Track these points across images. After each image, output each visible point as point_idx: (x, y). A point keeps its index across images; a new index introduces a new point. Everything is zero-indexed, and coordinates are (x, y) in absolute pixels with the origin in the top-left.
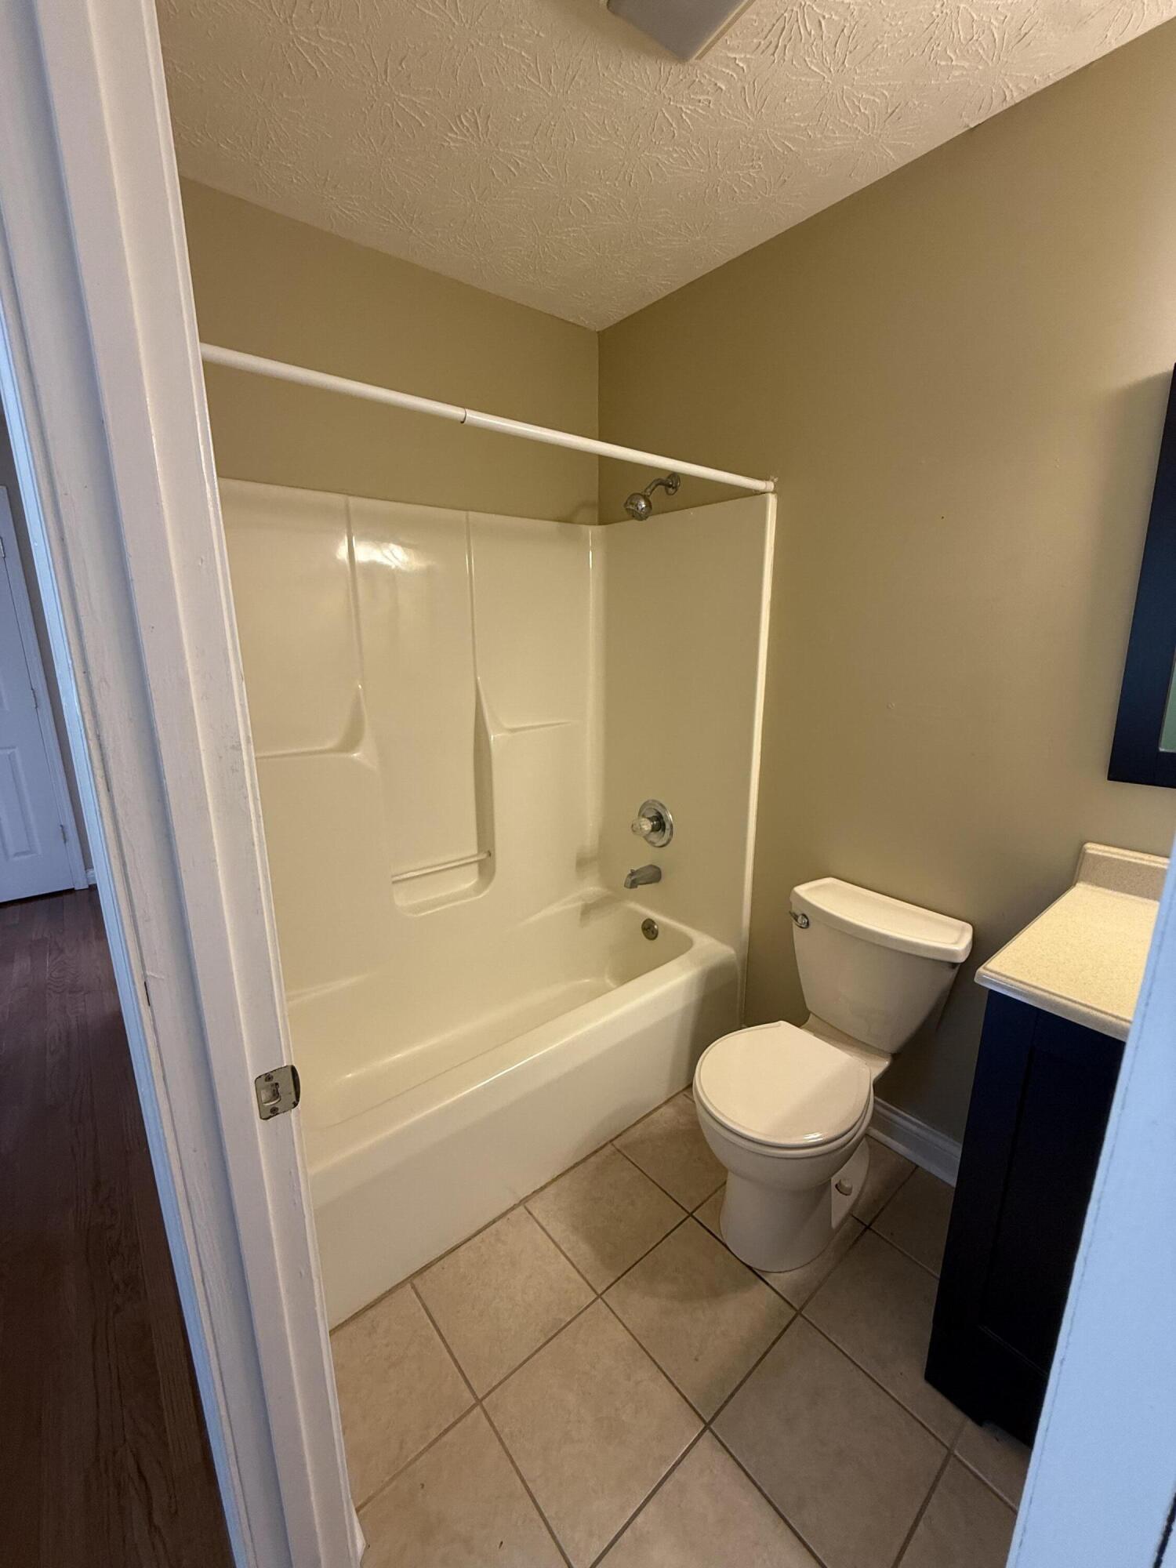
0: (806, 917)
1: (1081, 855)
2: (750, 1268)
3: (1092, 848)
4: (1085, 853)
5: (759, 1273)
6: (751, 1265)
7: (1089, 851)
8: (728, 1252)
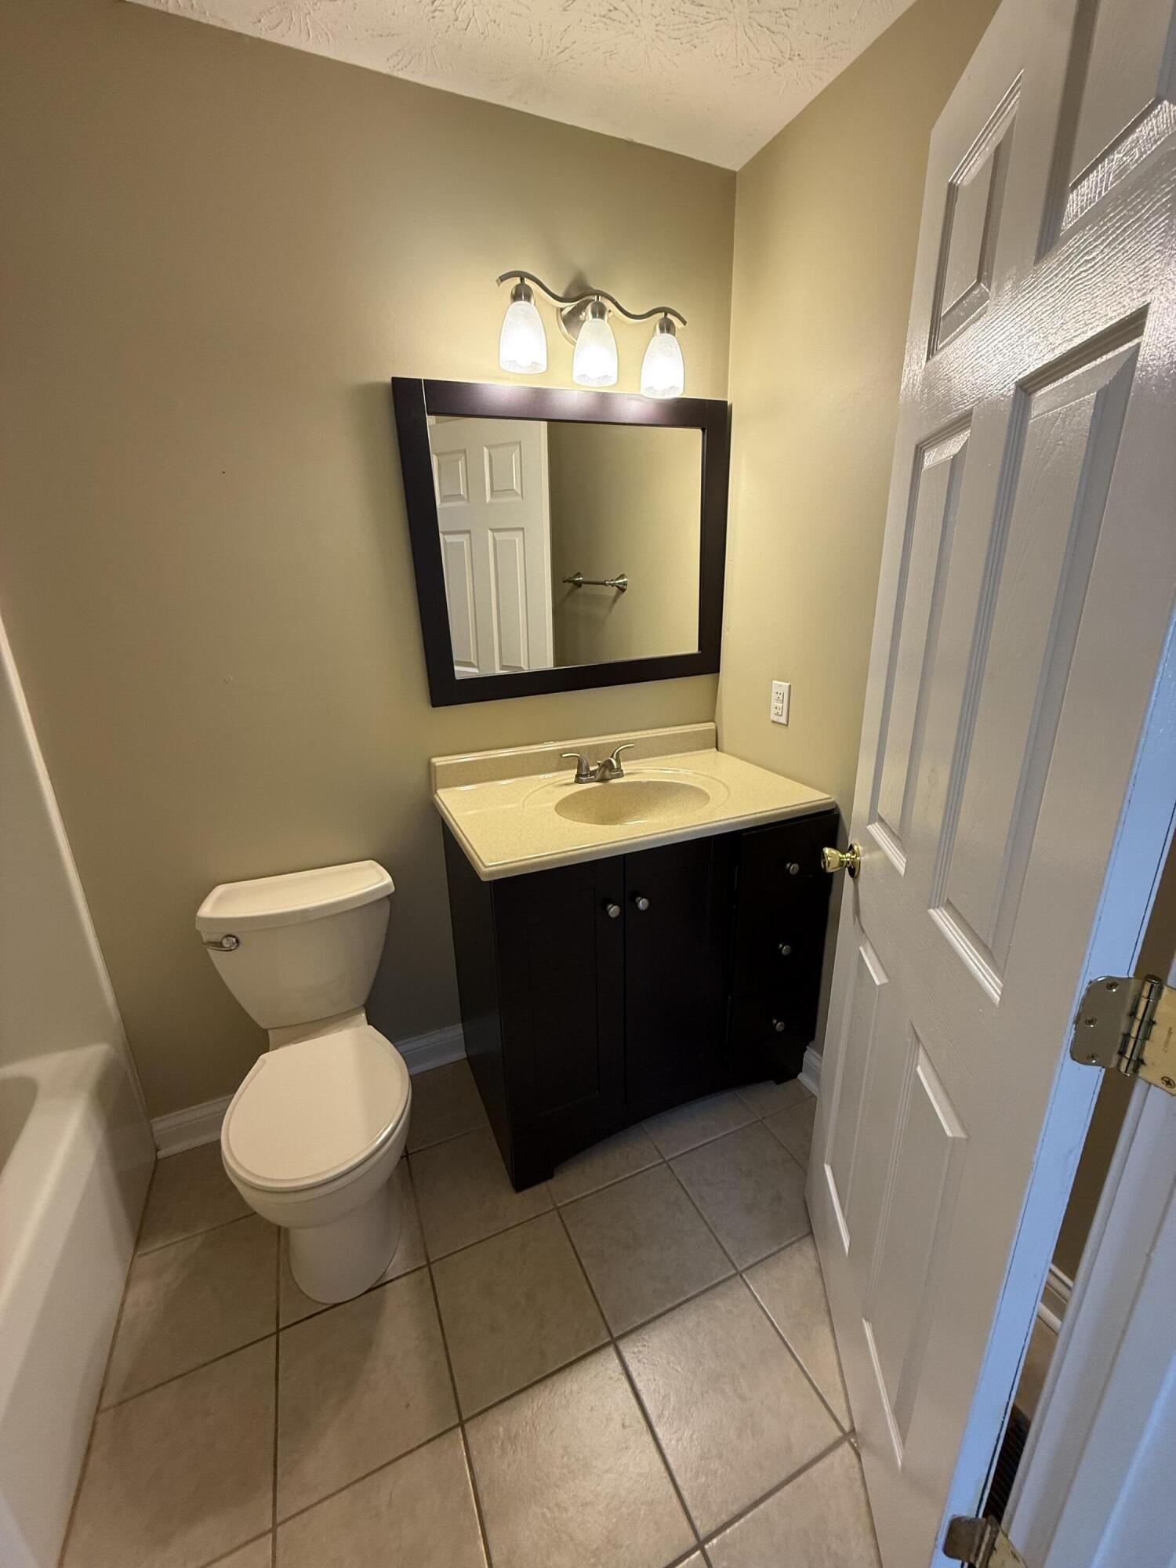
0: (232, 936)
1: (433, 769)
2: (370, 1290)
3: (438, 761)
4: (435, 767)
5: (379, 1283)
6: (369, 1287)
7: (437, 764)
8: (341, 1307)
